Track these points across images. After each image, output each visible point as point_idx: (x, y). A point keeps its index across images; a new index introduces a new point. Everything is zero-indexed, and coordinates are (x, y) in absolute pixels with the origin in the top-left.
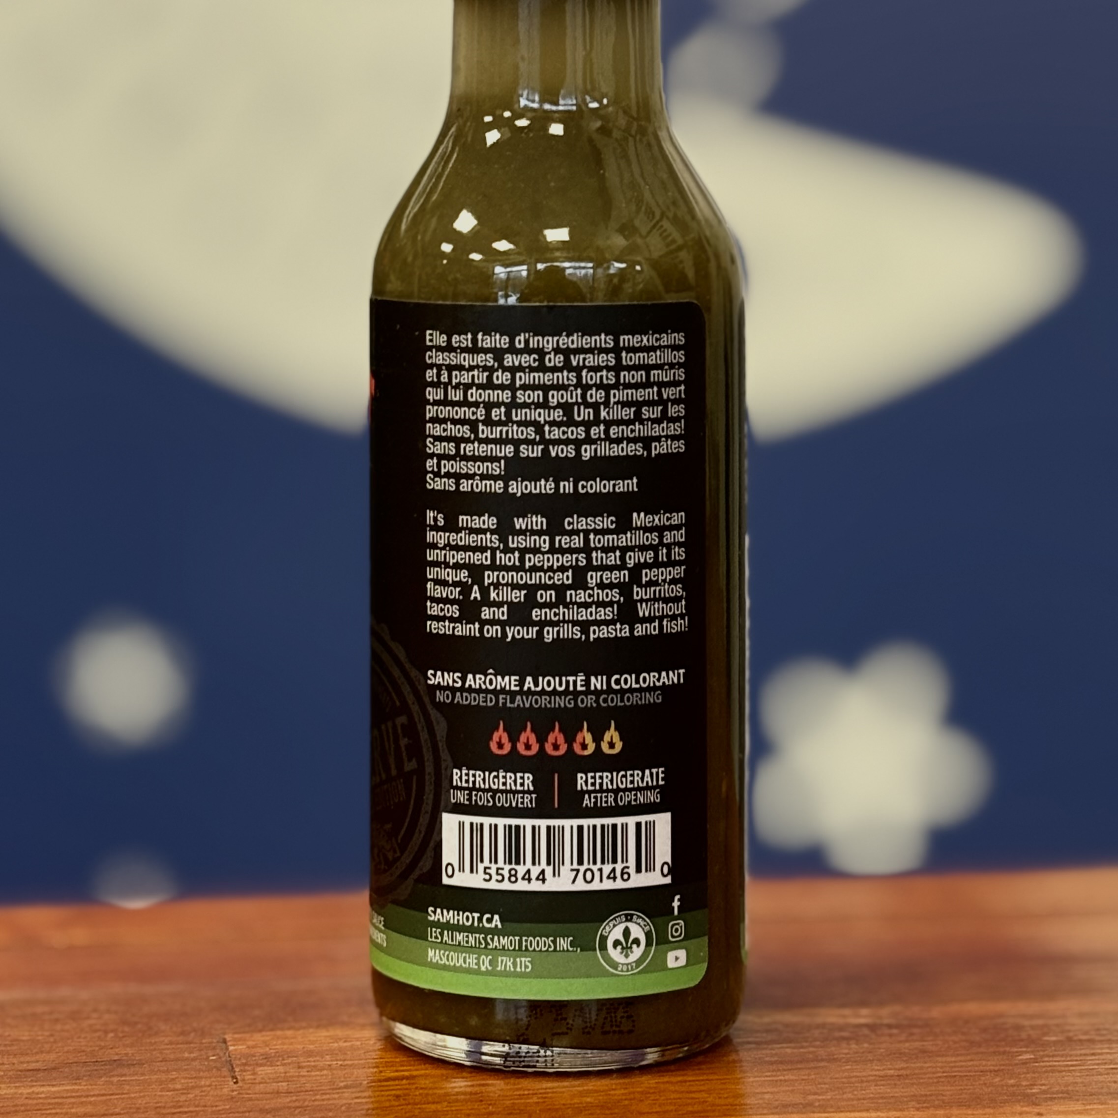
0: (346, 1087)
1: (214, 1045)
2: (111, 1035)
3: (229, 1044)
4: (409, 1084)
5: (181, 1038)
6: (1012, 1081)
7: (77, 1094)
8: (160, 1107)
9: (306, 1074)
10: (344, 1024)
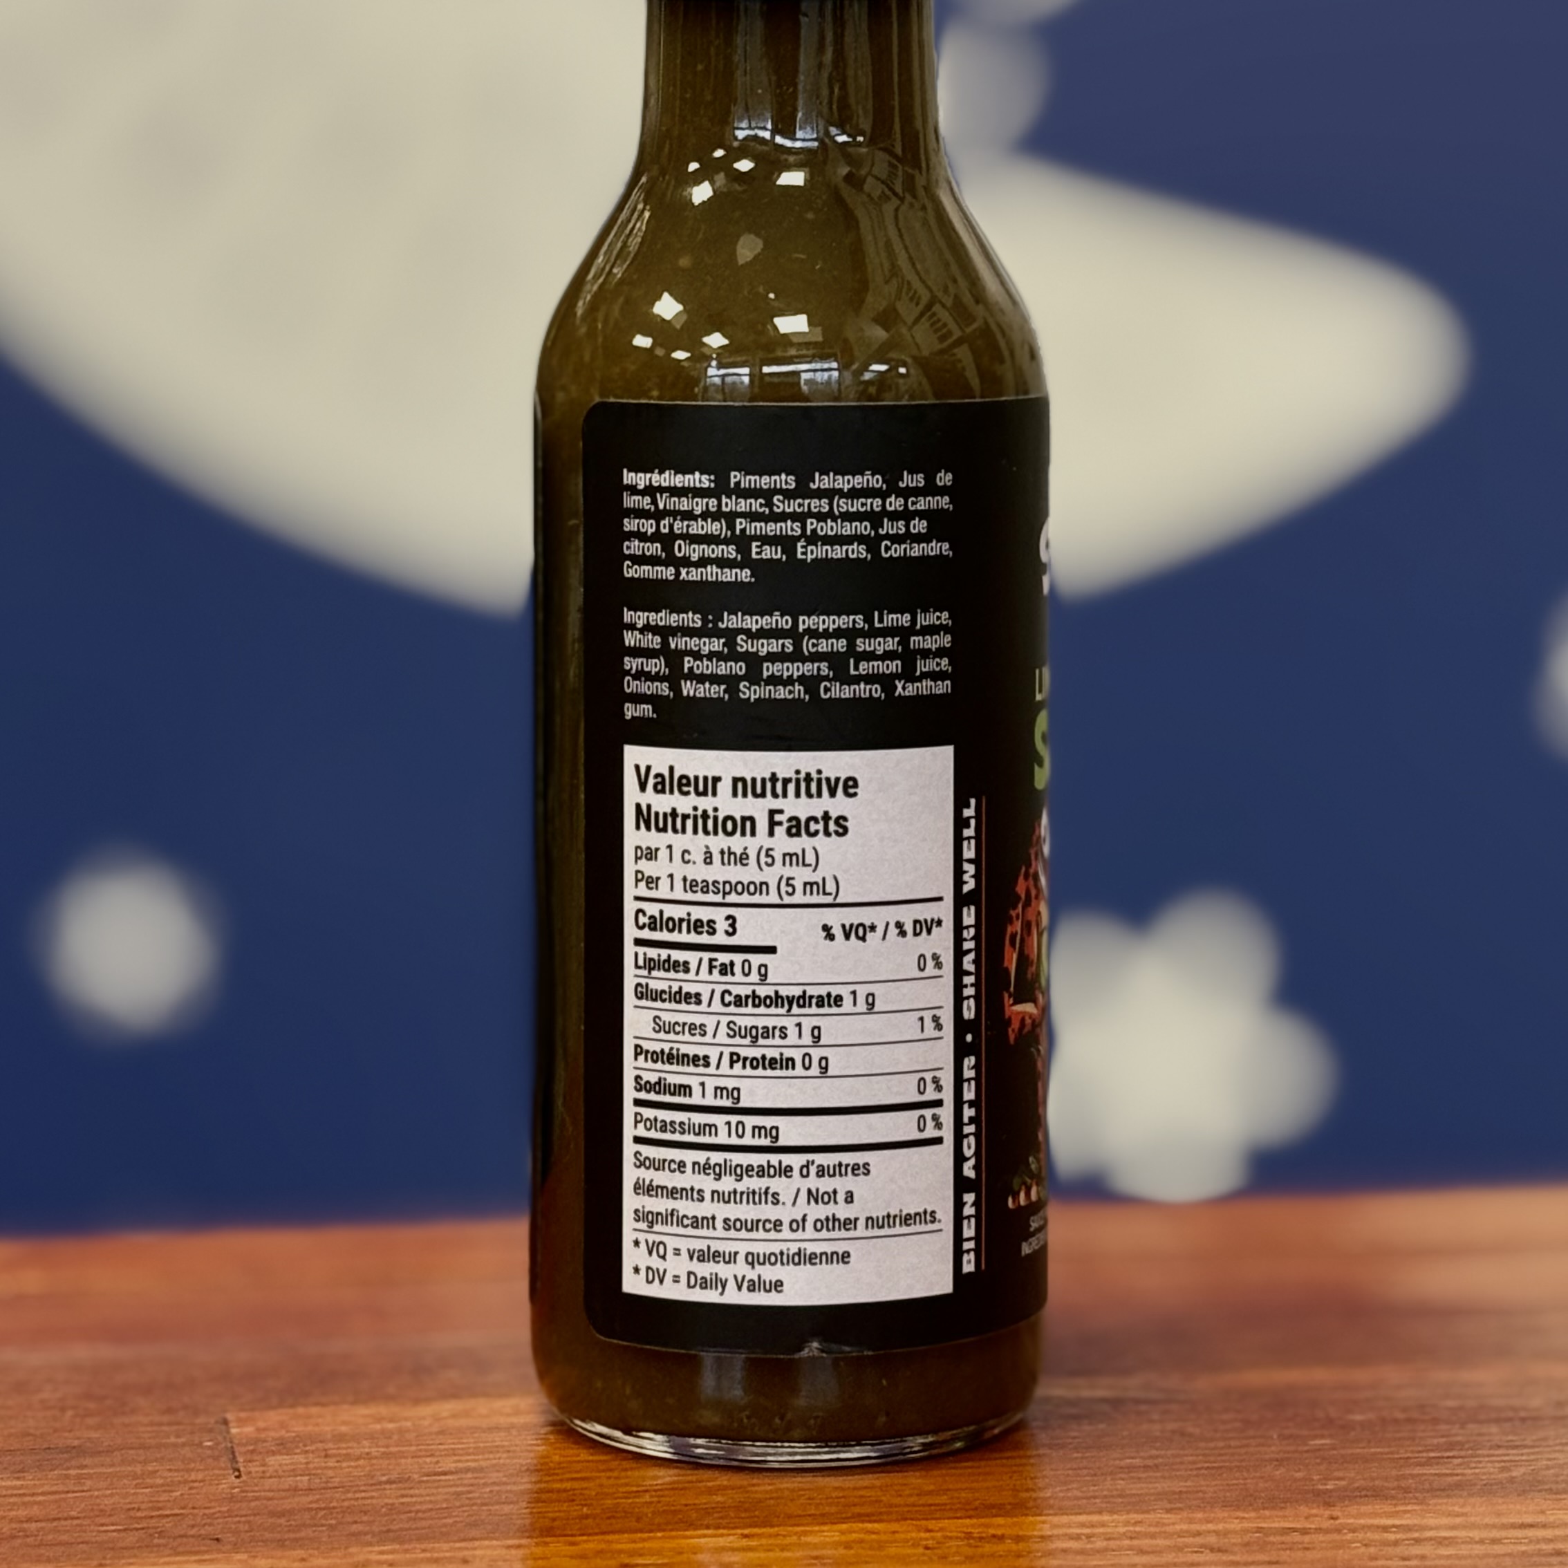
1: (210, 1426)
2: (69, 1413)
3: (231, 1425)
5: (166, 1418)
6: (1299, 1475)
7: (20, 1492)
9: (335, 1464)
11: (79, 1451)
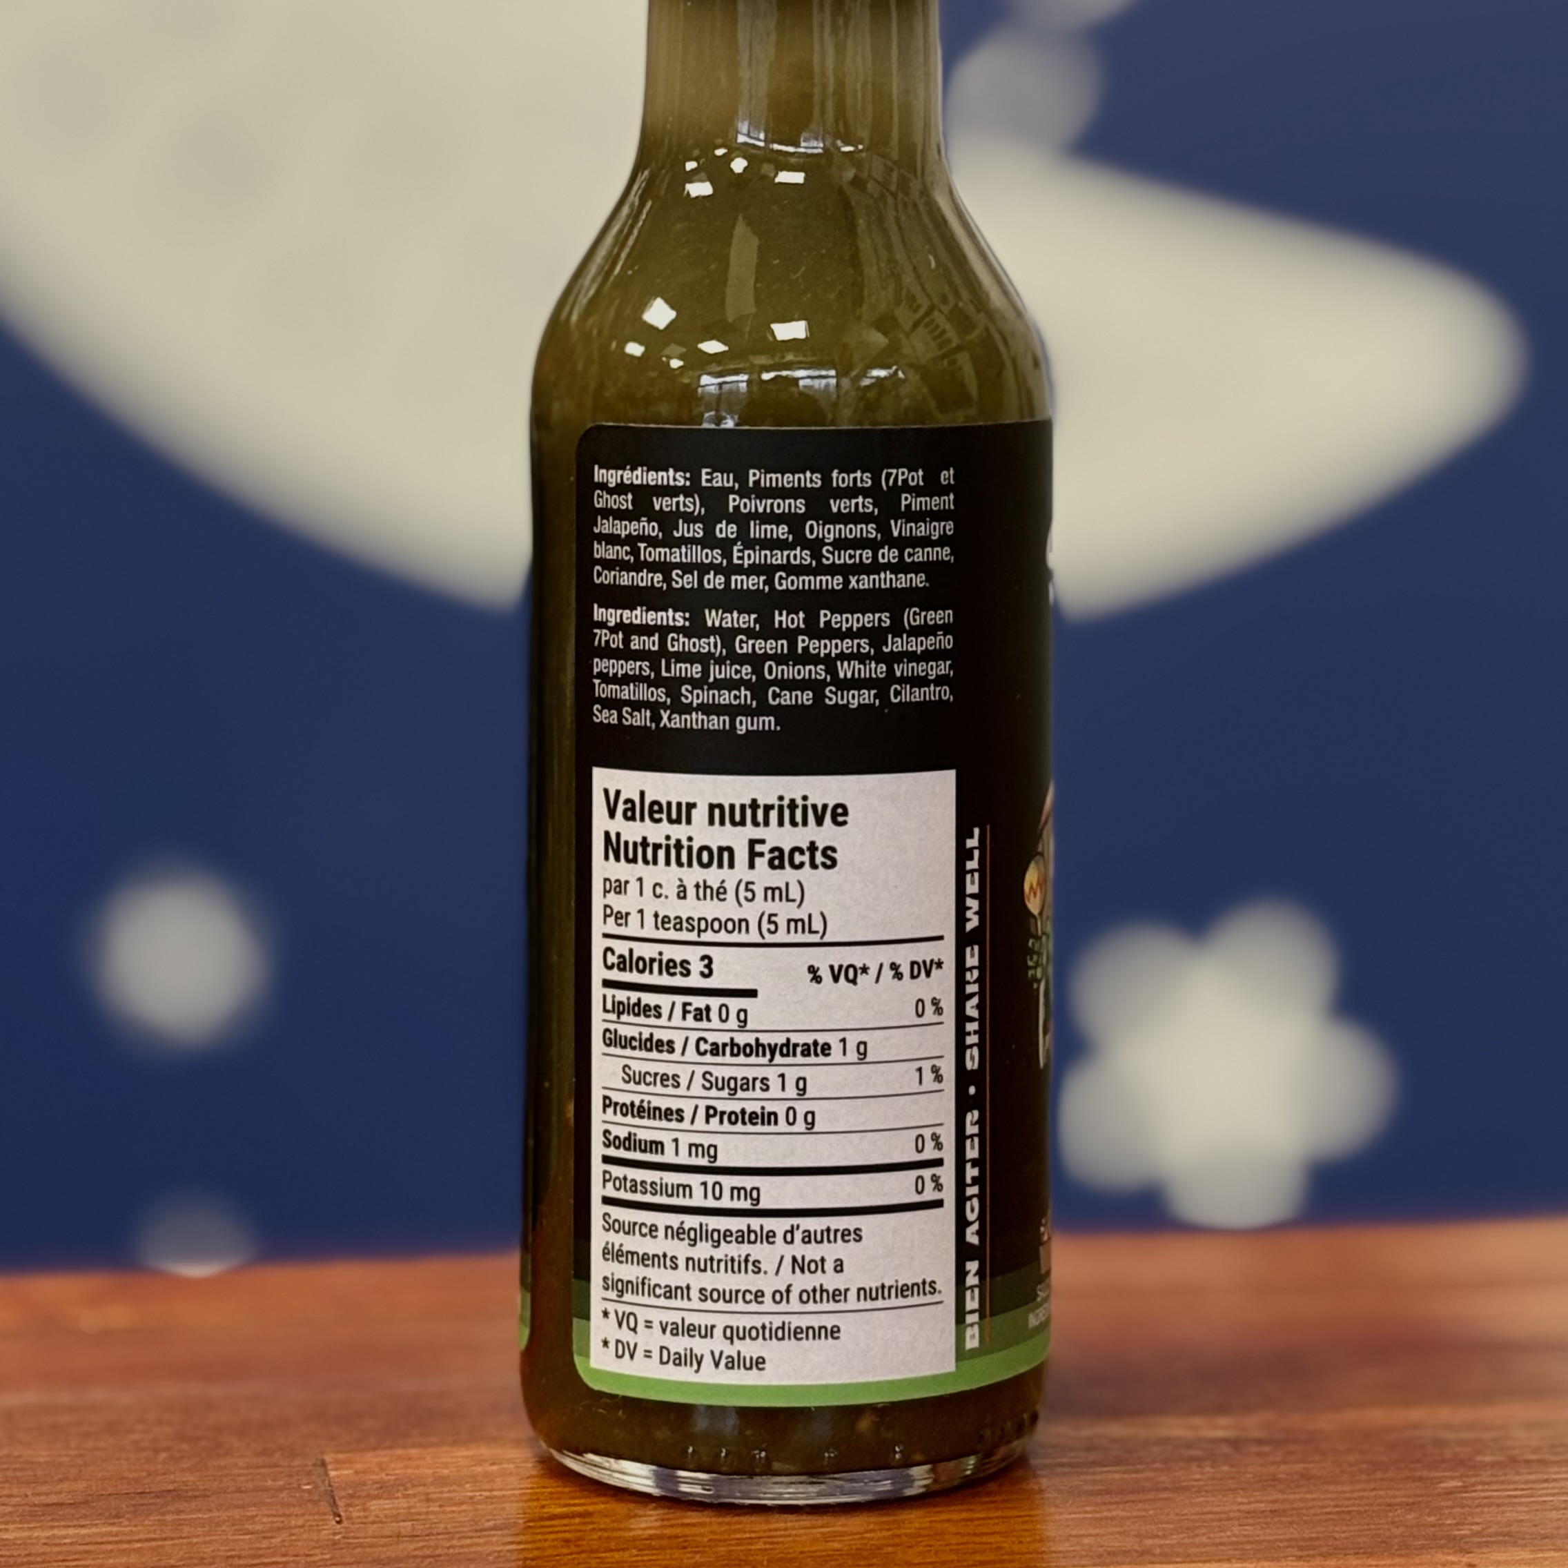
0: (494, 1528)
1: (308, 1469)
2: (163, 1455)
3: (330, 1467)
4: (584, 1524)
5: (261, 1460)
6: (1432, 1519)
7: (116, 1539)
8: (232, 1557)
9: (437, 1509)
10: (492, 1440)
11: (176, 1495)
